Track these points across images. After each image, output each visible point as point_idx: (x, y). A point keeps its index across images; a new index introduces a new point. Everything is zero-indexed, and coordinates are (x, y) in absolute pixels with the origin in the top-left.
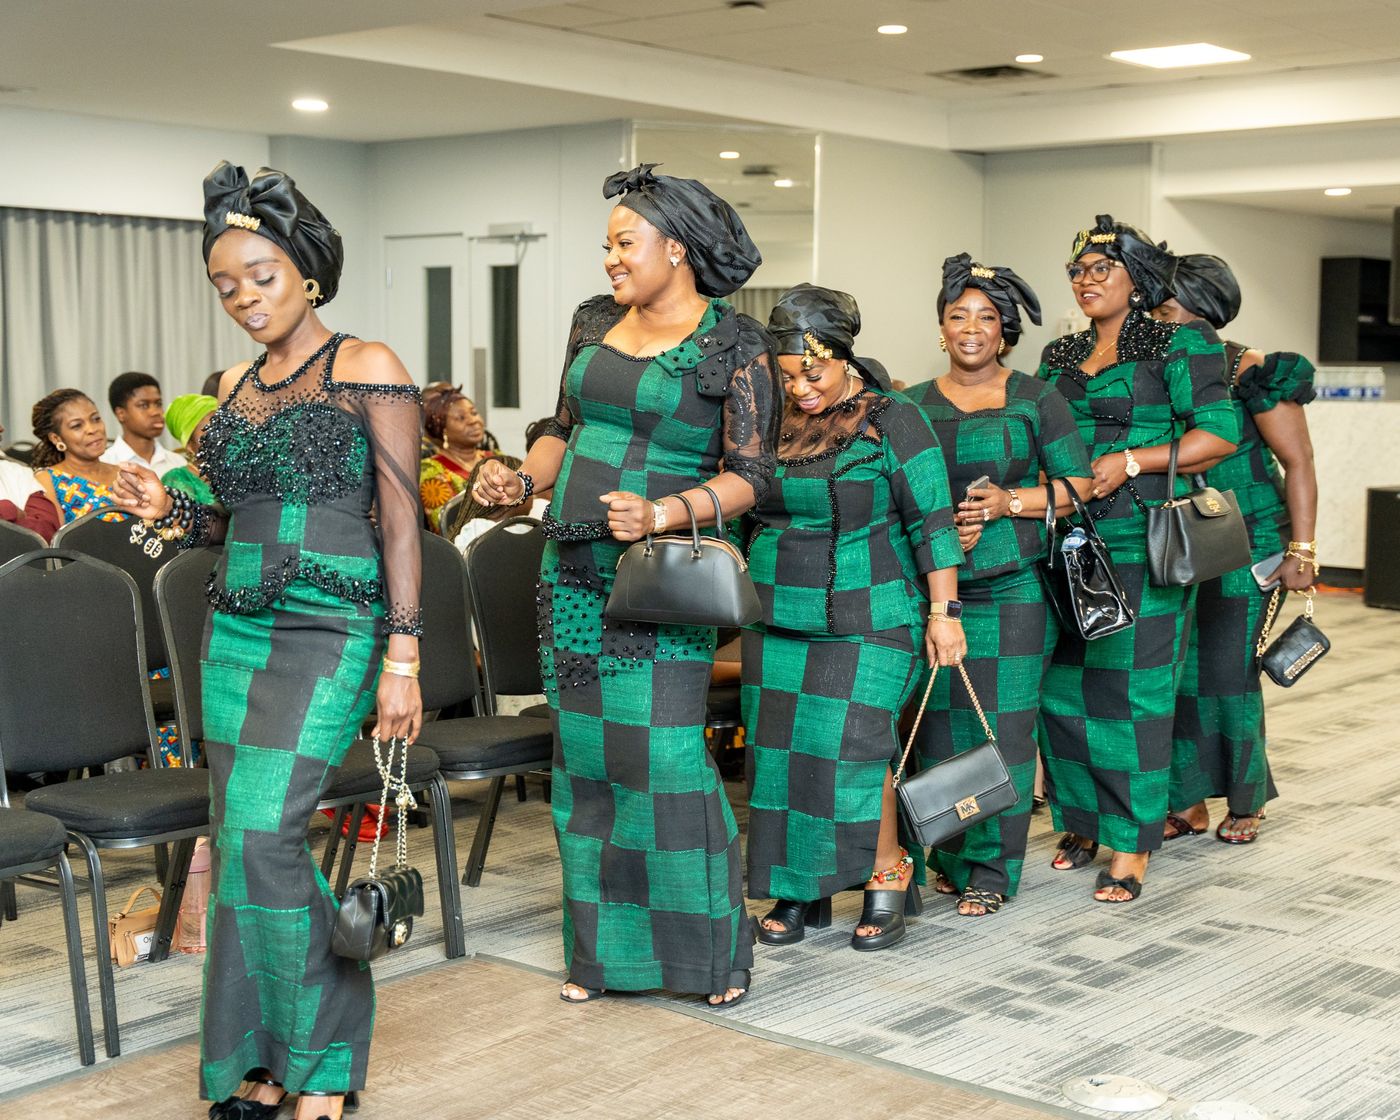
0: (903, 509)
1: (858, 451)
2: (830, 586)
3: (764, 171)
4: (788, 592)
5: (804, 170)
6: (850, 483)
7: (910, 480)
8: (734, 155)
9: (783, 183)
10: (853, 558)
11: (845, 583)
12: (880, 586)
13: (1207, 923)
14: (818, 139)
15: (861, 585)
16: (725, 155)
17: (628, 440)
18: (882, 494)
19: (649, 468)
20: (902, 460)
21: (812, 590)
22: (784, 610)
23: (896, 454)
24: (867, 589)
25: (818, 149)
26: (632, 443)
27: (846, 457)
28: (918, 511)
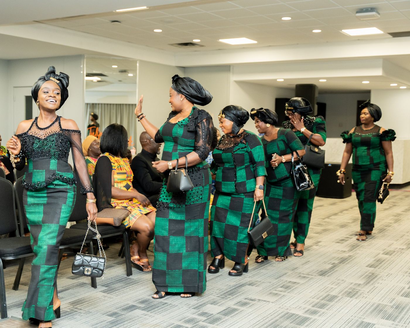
0: (252, 161)
1: (240, 146)
2: (235, 181)
3: (124, 71)
4: (225, 183)
5: (134, 71)
6: (237, 154)
7: (253, 154)
8: (116, 67)
9: (130, 75)
10: (241, 174)
11: (239, 180)
12: (249, 181)
13: (246, 299)
14: (138, 62)
15: (243, 180)
16: (114, 66)
17: (173, 145)
18: (247, 157)
19: (178, 151)
20: (251, 148)
21: (231, 183)
22: (225, 188)
23: (250, 147)
24: (245, 181)
25: (138, 65)
26: (174, 146)
27: (237, 147)
28: (255, 162)
